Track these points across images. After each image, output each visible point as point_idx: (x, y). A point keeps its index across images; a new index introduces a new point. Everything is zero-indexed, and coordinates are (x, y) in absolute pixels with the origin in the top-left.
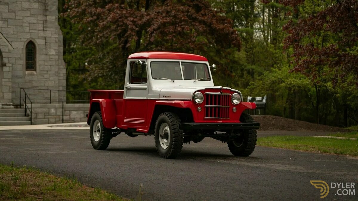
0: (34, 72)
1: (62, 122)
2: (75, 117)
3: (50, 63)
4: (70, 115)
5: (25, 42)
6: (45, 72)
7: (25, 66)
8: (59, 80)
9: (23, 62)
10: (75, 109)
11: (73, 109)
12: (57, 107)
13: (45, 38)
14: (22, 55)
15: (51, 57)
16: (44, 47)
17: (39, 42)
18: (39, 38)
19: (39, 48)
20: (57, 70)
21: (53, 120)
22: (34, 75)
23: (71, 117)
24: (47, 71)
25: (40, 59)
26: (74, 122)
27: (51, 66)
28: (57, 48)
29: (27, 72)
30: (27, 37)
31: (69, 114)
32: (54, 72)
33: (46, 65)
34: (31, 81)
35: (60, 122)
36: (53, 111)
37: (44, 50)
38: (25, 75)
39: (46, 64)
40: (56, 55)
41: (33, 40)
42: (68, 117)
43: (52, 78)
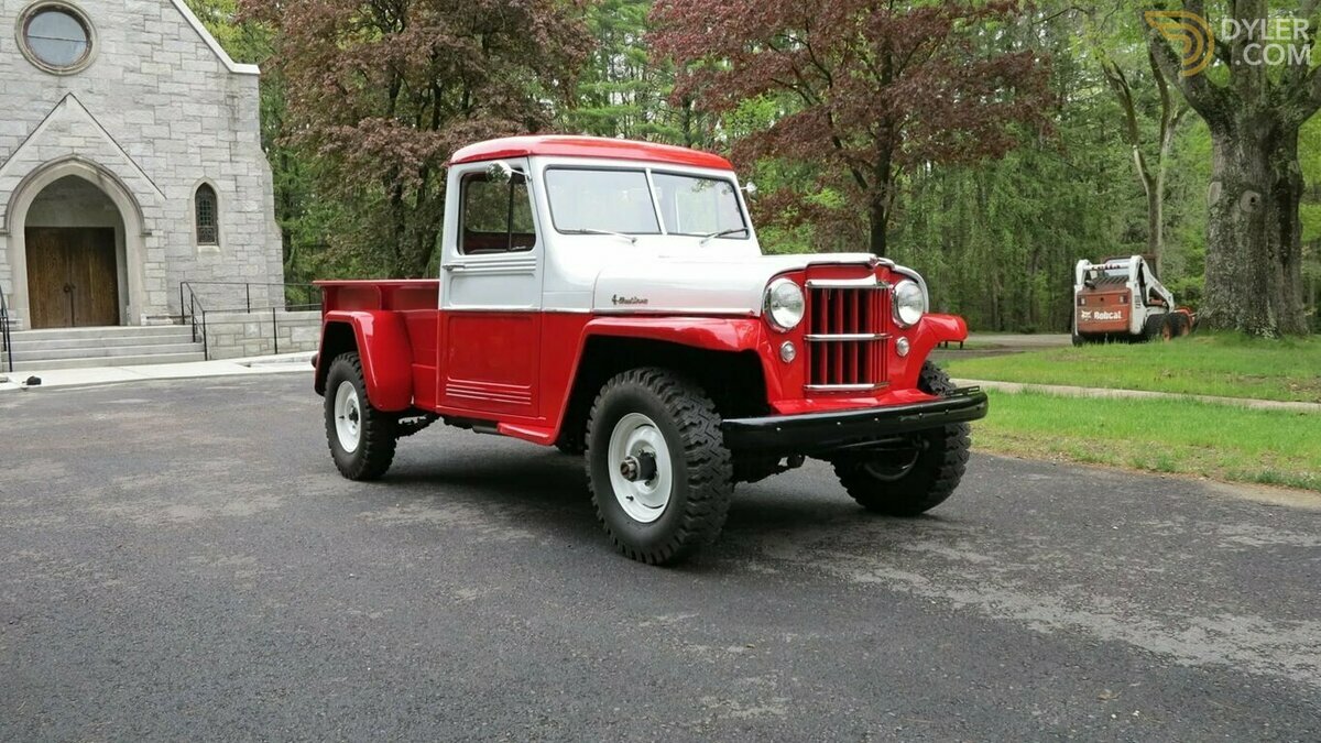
0: (216, 248)
3: (249, 229)
5: (193, 186)
6: (240, 248)
7: (195, 236)
8: (268, 262)
9: (192, 227)
13: (235, 178)
14: (188, 213)
15: (249, 215)
16: (234, 196)
17: (222, 187)
18: (222, 177)
19: (224, 199)
20: (262, 242)
22: (214, 253)
24: (243, 245)
25: (225, 219)
27: (250, 234)
28: (260, 198)
29: (200, 249)
30: (197, 177)
32: (256, 248)
33: (240, 233)
34: (209, 267)
37: (235, 202)
38: (197, 253)
39: (240, 230)
40: (260, 212)
41: (209, 182)
43: (252, 259)
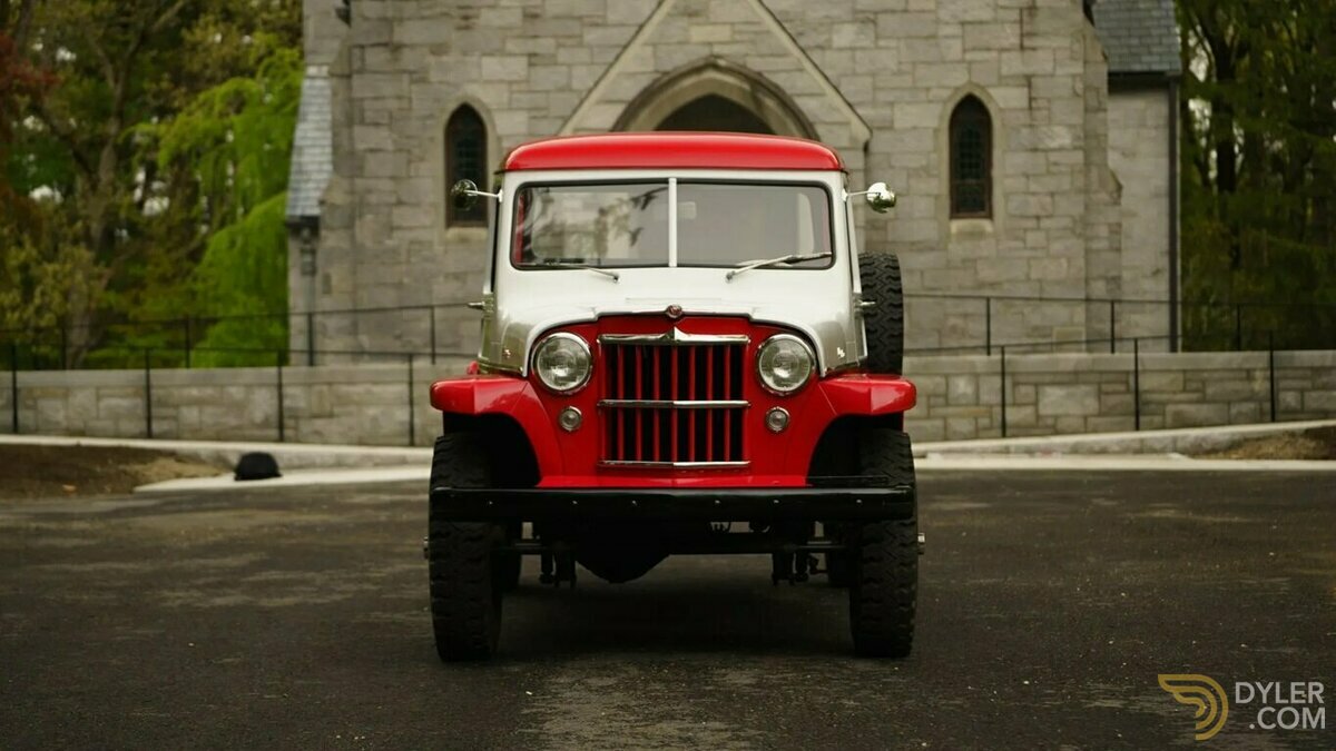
0: (986, 225)
1: (999, 432)
2: (1060, 411)
3: (1051, 183)
4: (1036, 404)
5: (945, 102)
6: (1031, 223)
7: (946, 203)
8: (1088, 251)
9: (940, 184)
10: (1058, 378)
11: (1048, 379)
12: (979, 370)
13: (1028, 81)
14: (934, 156)
15: (1053, 157)
16: (1024, 118)
17: (1003, 101)
18: (1003, 81)
19: (1003, 125)
20: (1078, 210)
21: (964, 425)
22: (981, 234)
23: (1044, 411)
24: (1038, 218)
25: (1007, 166)
26: (1057, 432)
27: (1052, 194)
28: (1077, 119)
29: (956, 226)
30: (956, 82)
31: (1032, 399)
32: (1066, 222)
33: (1034, 194)
34: (969, 263)
35: (994, 432)
36: (962, 386)
37: (1025, 131)
38: (949, 235)
39: (1034, 187)
40: (1075, 148)
41: (977, 93)
42: (1029, 410)
43: (1057, 247)
